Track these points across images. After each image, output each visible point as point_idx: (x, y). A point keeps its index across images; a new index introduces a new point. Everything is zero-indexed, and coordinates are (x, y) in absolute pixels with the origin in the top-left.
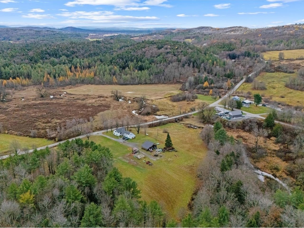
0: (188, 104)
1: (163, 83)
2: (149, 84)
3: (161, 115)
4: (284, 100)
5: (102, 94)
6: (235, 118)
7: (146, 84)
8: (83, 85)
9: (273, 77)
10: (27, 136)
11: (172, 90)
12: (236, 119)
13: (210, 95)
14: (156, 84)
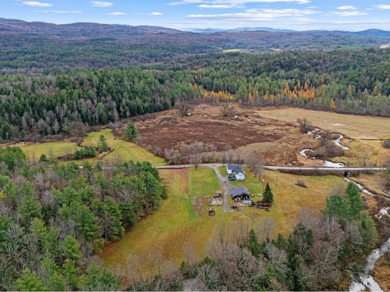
3: (336, 163)
8: (288, 107)
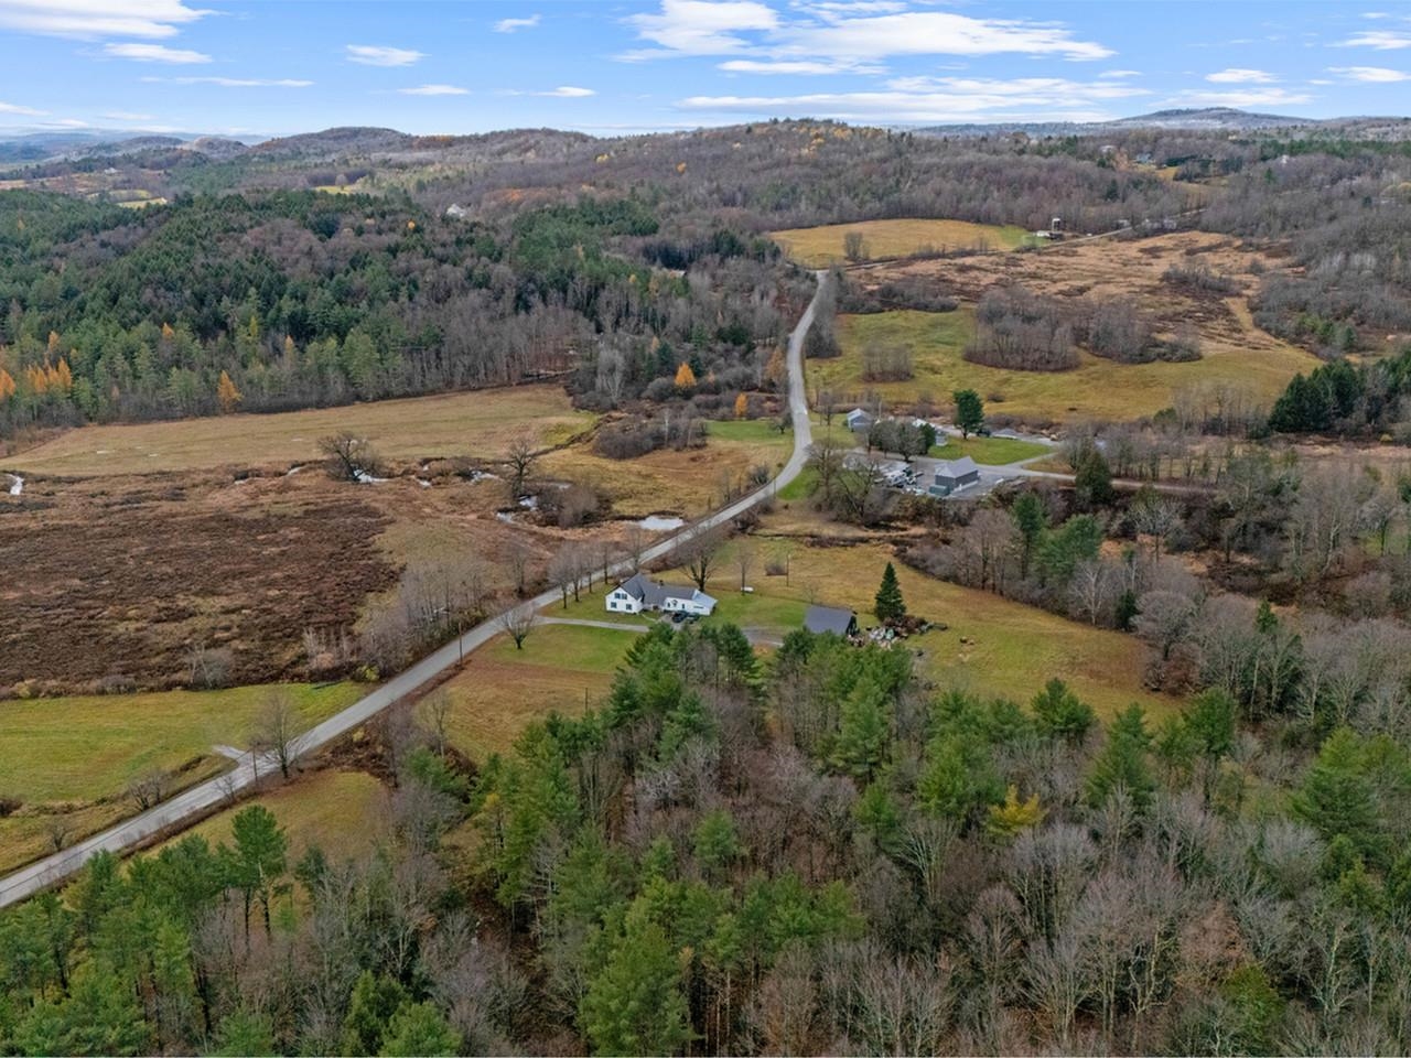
0: (693, 459)
1: (466, 388)
2: (399, 397)
4: (1009, 410)
5: (242, 461)
6: (961, 487)
7: (386, 396)
9: (893, 331)
10: (169, 687)
11: (546, 414)
12: (963, 491)
13: (741, 415)
14: (432, 392)
